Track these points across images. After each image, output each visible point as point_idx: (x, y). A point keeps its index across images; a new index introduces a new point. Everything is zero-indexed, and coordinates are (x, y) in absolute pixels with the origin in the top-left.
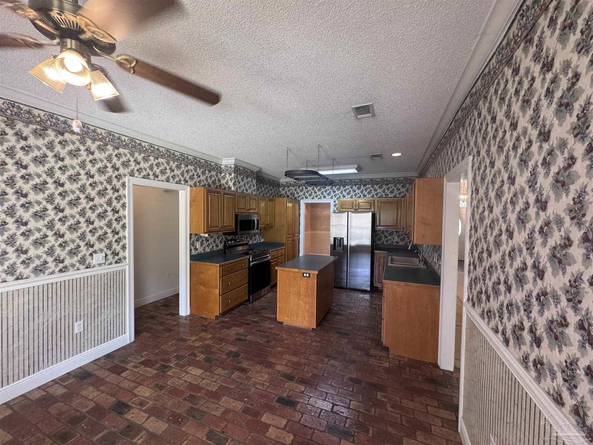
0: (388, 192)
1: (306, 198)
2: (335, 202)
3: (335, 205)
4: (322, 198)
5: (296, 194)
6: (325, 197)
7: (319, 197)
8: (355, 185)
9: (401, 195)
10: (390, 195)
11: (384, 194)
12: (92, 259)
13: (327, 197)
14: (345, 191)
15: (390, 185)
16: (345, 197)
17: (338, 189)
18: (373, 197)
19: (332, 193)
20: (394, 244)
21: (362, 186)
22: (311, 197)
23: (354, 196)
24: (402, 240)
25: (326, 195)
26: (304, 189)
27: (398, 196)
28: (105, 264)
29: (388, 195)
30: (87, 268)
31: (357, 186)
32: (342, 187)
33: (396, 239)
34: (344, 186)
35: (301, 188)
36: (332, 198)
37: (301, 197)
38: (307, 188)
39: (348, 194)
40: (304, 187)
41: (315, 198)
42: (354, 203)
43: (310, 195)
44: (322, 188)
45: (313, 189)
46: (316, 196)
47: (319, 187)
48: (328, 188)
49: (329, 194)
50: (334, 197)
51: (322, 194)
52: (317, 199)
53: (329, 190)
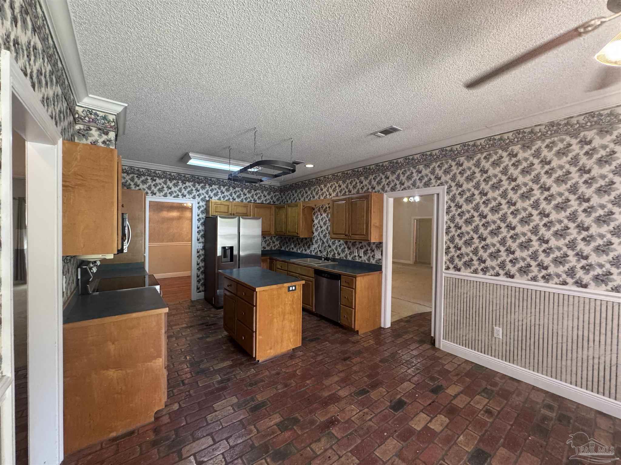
0: (256, 198)
1: (153, 194)
2: (199, 203)
3: (199, 208)
4: (180, 196)
6: (185, 196)
7: (175, 194)
8: (224, 186)
10: (258, 201)
11: (252, 199)
13: (187, 196)
14: (212, 190)
15: (258, 191)
16: (211, 198)
17: (203, 188)
18: (242, 201)
19: (194, 191)
21: (231, 188)
22: (162, 194)
23: (222, 199)
25: (185, 193)
26: (150, 181)
29: (256, 201)
31: (226, 187)
32: (207, 186)
34: (210, 185)
35: (143, 178)
36: (194, 198)
37: (143, 192)
38: (155, 180)
39: (216, 195)
40: (149, 178)
41: (169, 195)
42: (230, 207)
43: (160, 190)
44: (180, 184)
45: (165, 183)
46: (171, 193)
47: (175, 181)
48: (188, 184)
49: (190, 193)
50: (197, 197)
51: (180, 191)
52: (171, 198)
53: (190, 187)
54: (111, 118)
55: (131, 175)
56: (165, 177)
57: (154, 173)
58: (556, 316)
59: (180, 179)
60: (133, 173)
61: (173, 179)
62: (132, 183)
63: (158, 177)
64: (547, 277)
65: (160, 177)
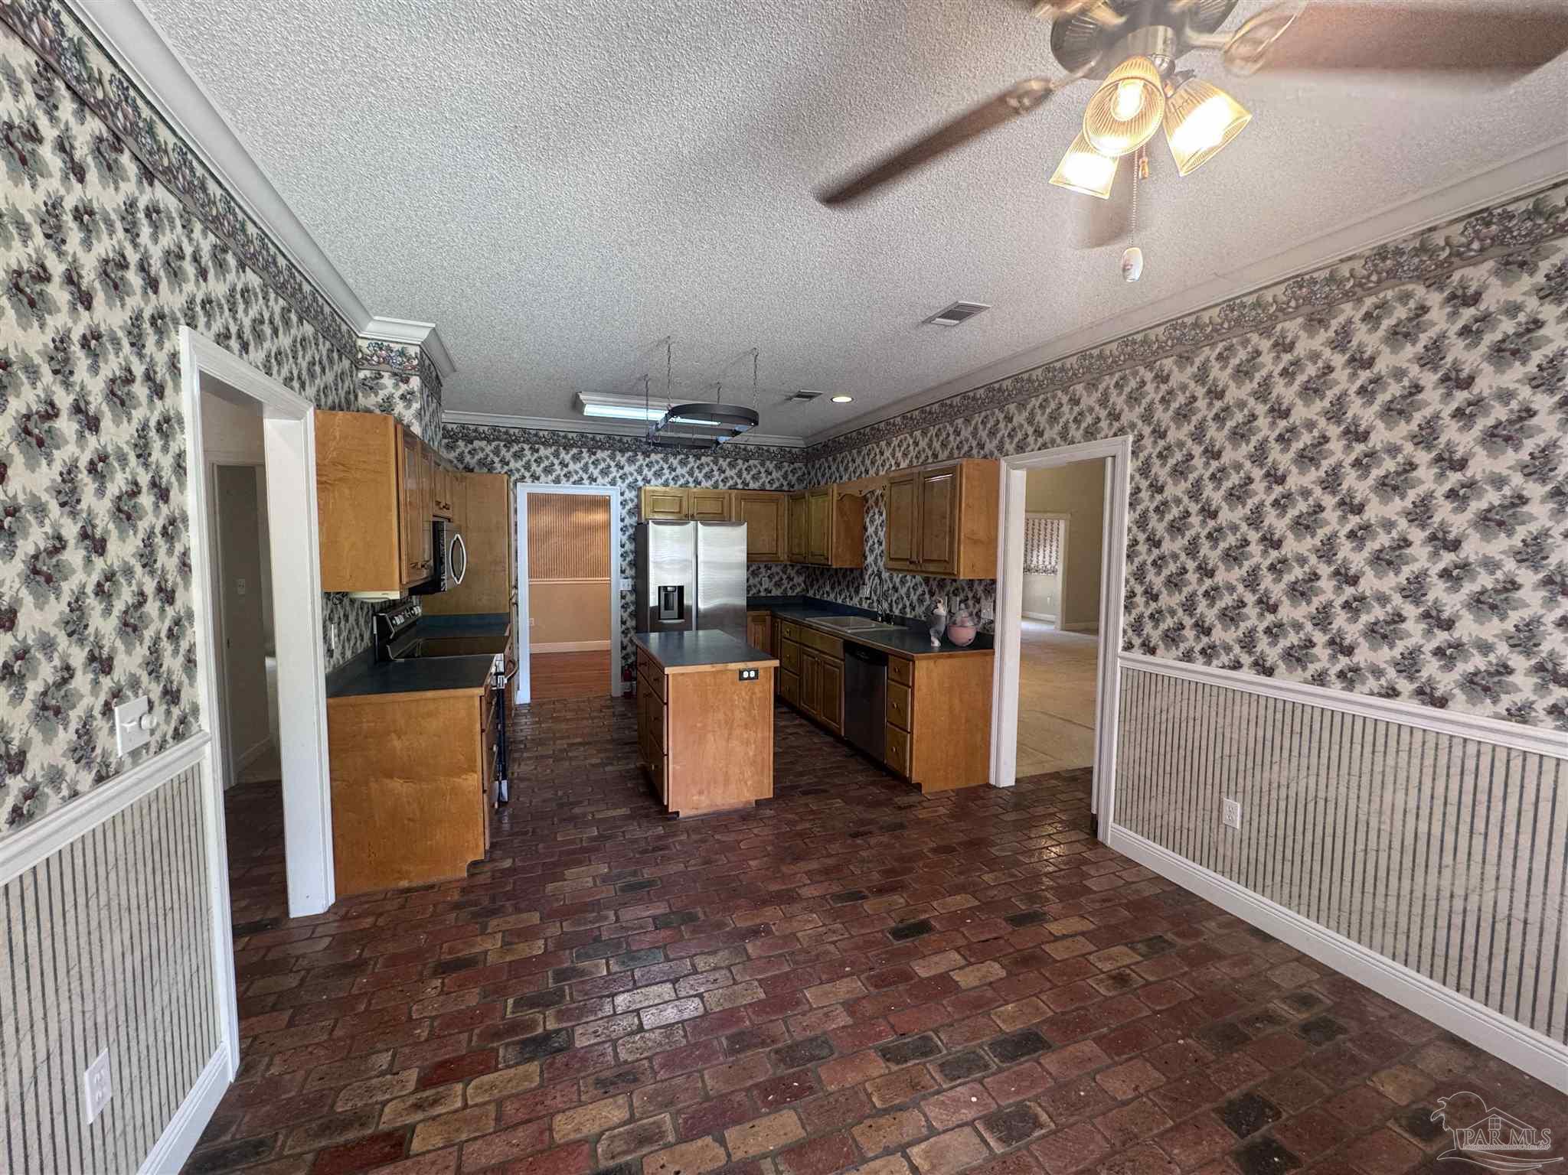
1: (535, 478)
2: (622, 494)
3: (623, 504)
4: (586, 481)
5: (498, 465)
6: (595, 480)
7: (575, 478)
9: (774, 486)
11: (739, 481)
12: (112, 729)
13: (600, 480)
14: (649, 466)
15: (751, 462)
16: (649, 482)
17: (631, 461)
18: (716, 486)
19: (613, 469)
21: (691, 459)
22: (550, 478)
23: (672, 483)
24: (778, 585)
25: (596, 473)
26: (527, 452)
27: (768, 487)
28: (147, 746)
29: (747, 485)
30: (100, 779)
31: (679, 457)
32: (640, 457)
33: (767, 584)
34: (646, 455)
35: (516, 448)
36: (613, 483)
37: (517, 476)
39: (658, 474)
40: (526, 447)
41: (564, 480)
42: (685, 499)
43: (548, 471)
44: (585, 455)
45: (556, 455)
46: (567, 476)
47: (575, 451)
48: (600, 454)
49: (605, 472)
50: (619, 481)
51: (585, 469)
52: (569, 484)
53: (604, 460)
54: (413, 351)
55: (495, 444)
56: (555, 443)
57: (536, 435)
58: (1365, 779)
59: (584, 445)
60: (498, 439)
61: (572, 446)
62: (496, 460)
63: (543, 444)
64: (1349, 675)
65: (546, 444)
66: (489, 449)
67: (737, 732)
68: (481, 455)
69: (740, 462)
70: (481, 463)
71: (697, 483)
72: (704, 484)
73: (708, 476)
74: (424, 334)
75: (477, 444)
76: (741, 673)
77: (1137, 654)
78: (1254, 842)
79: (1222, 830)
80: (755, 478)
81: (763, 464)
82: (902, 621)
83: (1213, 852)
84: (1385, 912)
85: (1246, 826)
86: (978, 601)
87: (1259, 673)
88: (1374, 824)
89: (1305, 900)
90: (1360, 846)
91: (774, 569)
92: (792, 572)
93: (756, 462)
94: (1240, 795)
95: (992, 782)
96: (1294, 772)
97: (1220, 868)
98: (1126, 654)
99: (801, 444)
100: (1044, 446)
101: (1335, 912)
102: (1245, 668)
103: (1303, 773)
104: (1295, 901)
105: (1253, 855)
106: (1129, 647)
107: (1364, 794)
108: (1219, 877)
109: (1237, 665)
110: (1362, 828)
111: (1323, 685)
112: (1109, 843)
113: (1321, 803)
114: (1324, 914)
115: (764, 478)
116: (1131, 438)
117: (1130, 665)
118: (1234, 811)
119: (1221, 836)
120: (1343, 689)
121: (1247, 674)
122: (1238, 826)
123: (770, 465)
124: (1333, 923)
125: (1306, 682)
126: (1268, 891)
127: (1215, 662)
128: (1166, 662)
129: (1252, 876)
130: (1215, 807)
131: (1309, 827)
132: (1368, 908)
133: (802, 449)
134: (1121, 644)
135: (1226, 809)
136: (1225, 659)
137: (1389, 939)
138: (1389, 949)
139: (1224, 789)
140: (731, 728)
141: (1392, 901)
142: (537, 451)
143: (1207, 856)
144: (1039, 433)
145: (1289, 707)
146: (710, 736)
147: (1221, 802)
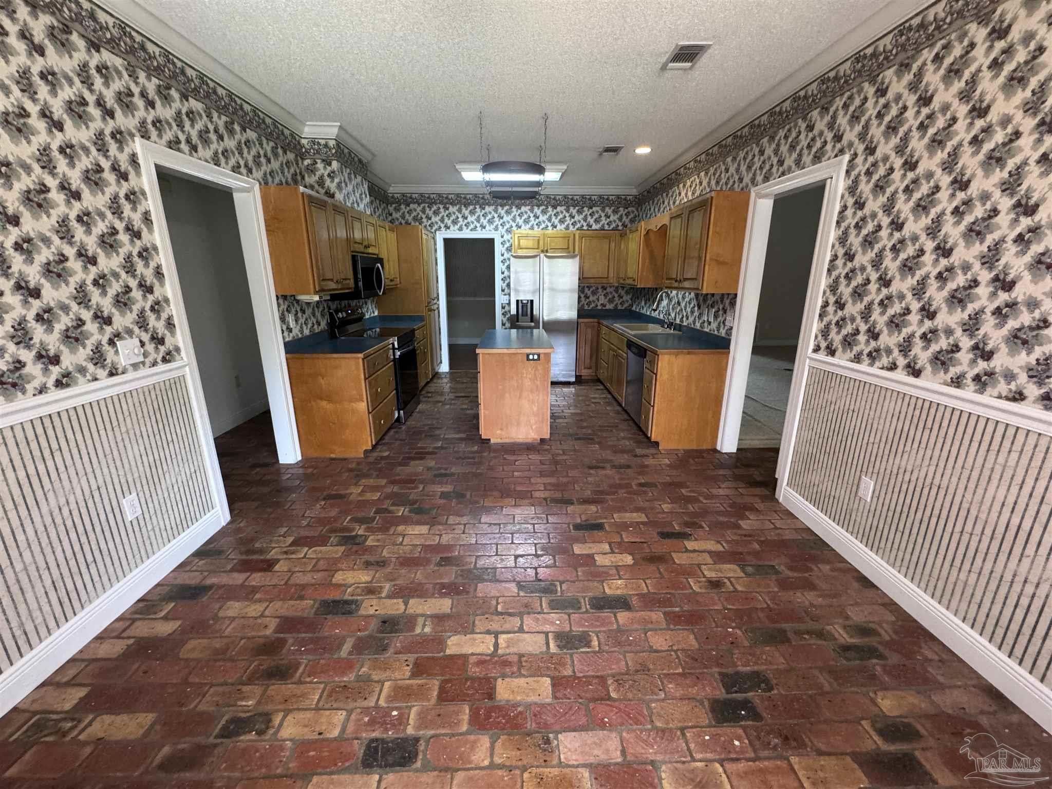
0: (592, 221)
1: (447, 228)
2: (502, 237)
3: (503, 244)
4: (479, 229)
5: (424, 220)
6: (484, 227)
7: (472, 226)
8: (538, 206)
9: (612, 227)
10: (594, 227)
12: (117, 352)
13: (488, 227)
14: (520, 215)
15: (594, 209)
16: (520, 227)
17: (508, 213)
18: (567, 228)
19: (496, 219)
20: (599, 307)
22: (457, 227)
23: (536, 227)
24: (611, 301)
25: (485, 222)
26: (442, 210)
27: (606, 227)
28: (143, 363)
29: (591, 226)
30: (111, 374)
31: (541, 208)
32: (514, 209)
33: (602, 300)
34: (518, 207)
35: (435, 208)
36: (496, 229)
37: (436, 227)
39: (526, 221)
40: (441, 206)
41: (464, 228)
42: (541, 239)
43: (455, 222)
44: (478, 210)
45: (460, 211)
46: (467, 225)
47: (471, 207)
48: (488, 209)
49: (491, 222)
50: (500, 227)
51: (478, 220)
52: (468, 231)
53: (490, 213)
54: (332, 143)
55: (422, 205)
56: (460, 203)
57: (447, 198)
59: (477, 203)
60: (424, 202)
61: (469, 204)
62: (424, 216)
63: (451, 204)
64: (984, 378)
65: (453, 204)
66: (419, 209)
67: (525, 394)
68: (414, 214)
69: (586, 209)
70: (415, 219)
71: (554, 226)
72: (559, 227)
73: (562, 221)
74: (335, 131)
75: (412, 206)
76: (528, 355)
77: (822, 356)
78: (878, 512)
79: (857, 502)
80: (596, 221)
81: (603, 211)
82: (679, 327)
83: (848, 517)
84: (966, 583)
85: (875, 499)
86: (725, 312)
87: (909, 374)
88: (974, 513)
89: (906, 563)
90: (958, 528)
91: (608, 290)
92: (623, 293)
93: (598, 209)
94: (875, 476)
95: (718, 448)
96: (919, 462)
97: (850, 529)
98: (815, 356)
99: (634, 192)
100: (783, 174)
101: (926, 578)
102: (899, 370)
103: (926, 462)
104: (898, 563)
105: (875, 523)
106: (817, 349)
107: (972, 486)
108: (849, 535)
109: (893, 367)
110: (963, 513)
111: (958, 387)
112: (781, 500)
113: (934, 490)
114: (917, 577)
115: (604, 221)
116: (847, 157)
117: (816, 365)
118: (868, 486)
119: (856, 506)
120: (976, 391)
121: (900, 375)
122: (869, 500)
123: (609, 211)
124: (923, 585)
125: (945, 384)
126: (881, 551)
127: (877, 364)
128: (841, 362)
129: (871, 539)
130: (856, 482)
131: (921, 507)
132: (952, 579)
133: (635, 197)
134: (811, 346)
135: (862, 485)
136: (885, 361)
137: (964, 606)
138: (962, 614)
139: (865, 469)
140: (521, 391)
141: (973, 577)
142: (448, 209)
143: (844, 519)
144: (781, 163)
145: (927, 405)
146: (507, 395)
147: (860, 477)
